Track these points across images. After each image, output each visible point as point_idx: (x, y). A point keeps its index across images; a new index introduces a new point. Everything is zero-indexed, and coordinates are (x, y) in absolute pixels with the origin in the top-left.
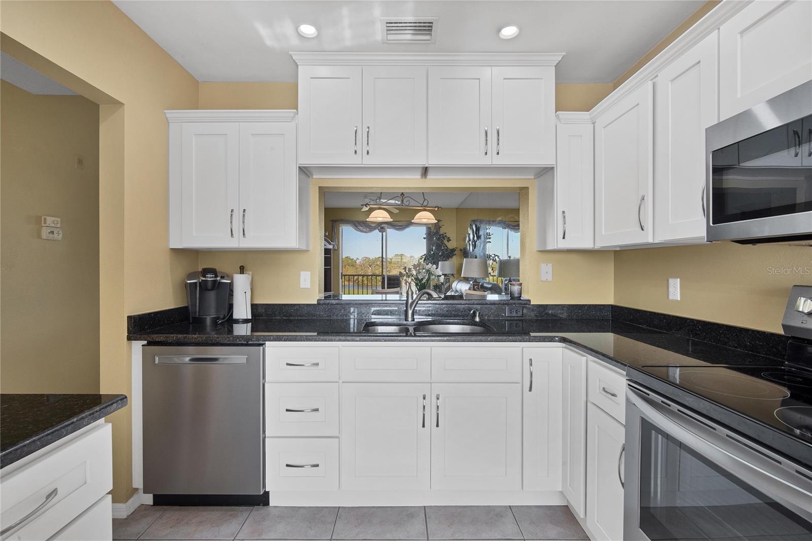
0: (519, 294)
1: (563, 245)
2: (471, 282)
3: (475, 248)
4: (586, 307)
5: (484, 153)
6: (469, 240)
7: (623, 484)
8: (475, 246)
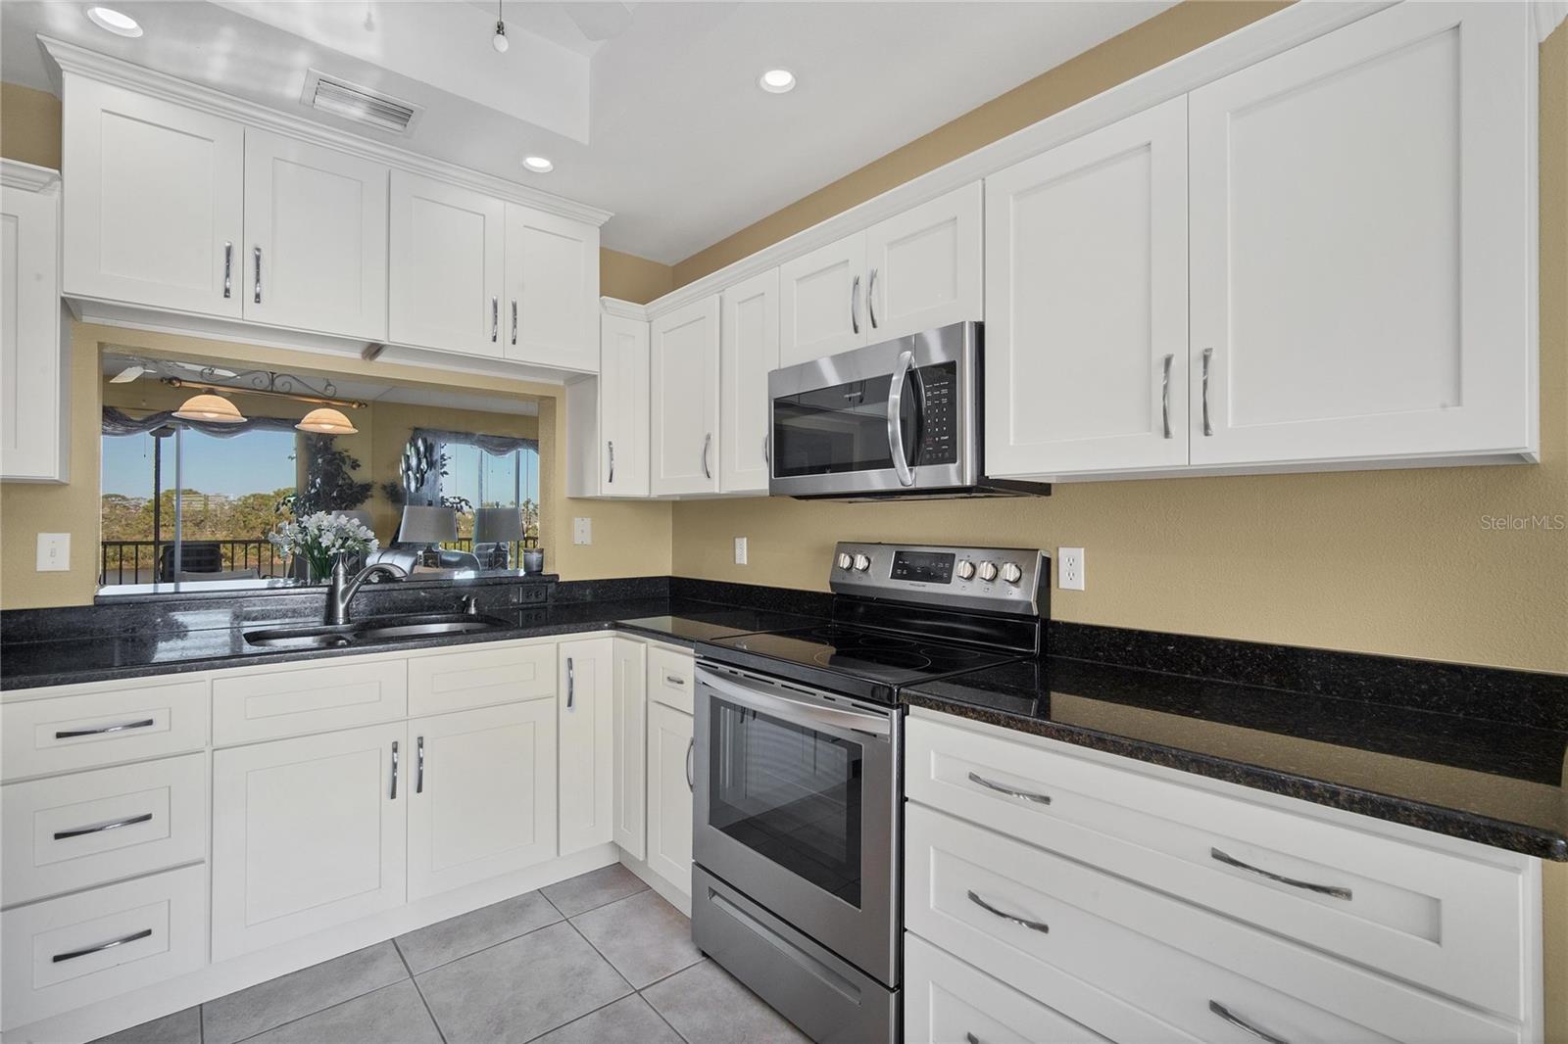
0: (538, 566)
1: (608, 490)
2: (420, 553)
3: (421, 486)
4: (637, 582)
5: (491, 338)
6: (409, 468)
7: (691, 786)
8: (421, 481)
